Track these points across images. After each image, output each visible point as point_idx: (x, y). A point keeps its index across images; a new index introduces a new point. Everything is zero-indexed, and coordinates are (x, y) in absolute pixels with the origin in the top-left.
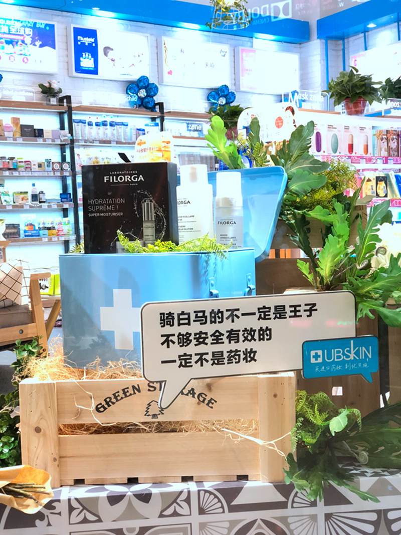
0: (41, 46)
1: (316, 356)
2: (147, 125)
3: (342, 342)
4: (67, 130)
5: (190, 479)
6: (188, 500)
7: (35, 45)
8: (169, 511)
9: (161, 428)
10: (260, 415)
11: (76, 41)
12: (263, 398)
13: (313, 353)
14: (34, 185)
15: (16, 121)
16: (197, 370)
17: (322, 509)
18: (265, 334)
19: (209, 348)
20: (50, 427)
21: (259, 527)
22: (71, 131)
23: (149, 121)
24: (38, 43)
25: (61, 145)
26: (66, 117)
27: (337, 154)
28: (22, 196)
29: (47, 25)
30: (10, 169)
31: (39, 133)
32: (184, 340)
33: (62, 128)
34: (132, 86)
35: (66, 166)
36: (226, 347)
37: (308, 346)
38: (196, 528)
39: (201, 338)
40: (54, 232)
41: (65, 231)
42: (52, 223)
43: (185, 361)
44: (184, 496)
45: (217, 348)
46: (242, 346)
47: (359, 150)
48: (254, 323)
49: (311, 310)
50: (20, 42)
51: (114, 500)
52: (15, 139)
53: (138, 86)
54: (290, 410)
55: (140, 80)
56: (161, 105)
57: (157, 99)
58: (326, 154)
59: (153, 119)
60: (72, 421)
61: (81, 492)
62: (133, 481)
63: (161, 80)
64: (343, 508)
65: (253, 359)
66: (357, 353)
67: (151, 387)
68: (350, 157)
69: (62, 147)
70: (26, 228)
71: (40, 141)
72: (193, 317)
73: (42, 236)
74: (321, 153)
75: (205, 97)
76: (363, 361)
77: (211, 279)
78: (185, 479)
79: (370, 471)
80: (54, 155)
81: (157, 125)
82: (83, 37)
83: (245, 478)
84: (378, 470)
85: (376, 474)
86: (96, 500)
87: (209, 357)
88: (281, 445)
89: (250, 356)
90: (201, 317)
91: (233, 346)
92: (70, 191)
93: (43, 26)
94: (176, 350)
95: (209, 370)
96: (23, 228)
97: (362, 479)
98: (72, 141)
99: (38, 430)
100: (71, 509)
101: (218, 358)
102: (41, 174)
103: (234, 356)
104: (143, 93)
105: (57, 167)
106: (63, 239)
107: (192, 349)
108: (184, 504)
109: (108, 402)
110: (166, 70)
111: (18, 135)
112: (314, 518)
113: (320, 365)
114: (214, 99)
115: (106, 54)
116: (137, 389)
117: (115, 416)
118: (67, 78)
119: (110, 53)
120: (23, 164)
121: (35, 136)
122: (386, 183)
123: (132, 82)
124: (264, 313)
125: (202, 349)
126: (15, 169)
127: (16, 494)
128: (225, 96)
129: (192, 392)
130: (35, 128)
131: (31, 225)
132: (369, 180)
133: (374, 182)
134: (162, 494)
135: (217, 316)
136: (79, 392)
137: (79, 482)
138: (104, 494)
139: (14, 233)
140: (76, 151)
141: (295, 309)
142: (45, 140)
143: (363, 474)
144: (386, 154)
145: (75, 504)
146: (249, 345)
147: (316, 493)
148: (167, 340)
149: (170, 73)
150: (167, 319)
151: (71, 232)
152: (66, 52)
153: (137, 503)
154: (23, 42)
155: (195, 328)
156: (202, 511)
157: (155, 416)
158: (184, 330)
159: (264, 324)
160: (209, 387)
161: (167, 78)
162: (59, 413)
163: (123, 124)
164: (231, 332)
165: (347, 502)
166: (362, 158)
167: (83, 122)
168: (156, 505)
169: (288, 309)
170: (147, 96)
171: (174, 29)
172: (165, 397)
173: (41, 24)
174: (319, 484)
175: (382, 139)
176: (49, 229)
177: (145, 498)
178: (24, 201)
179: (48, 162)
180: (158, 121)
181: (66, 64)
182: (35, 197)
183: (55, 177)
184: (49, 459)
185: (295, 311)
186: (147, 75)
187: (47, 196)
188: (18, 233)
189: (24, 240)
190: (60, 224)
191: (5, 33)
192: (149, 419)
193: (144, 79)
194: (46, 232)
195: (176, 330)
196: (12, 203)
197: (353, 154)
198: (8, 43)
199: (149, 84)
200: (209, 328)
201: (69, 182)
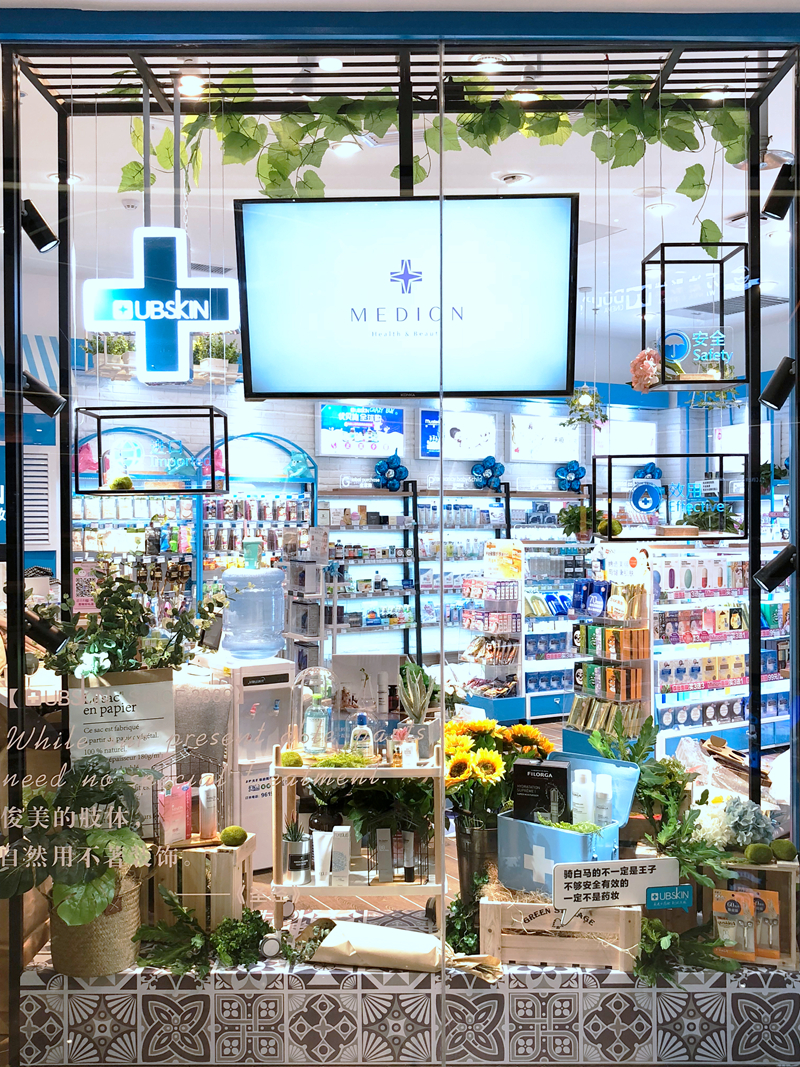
0: (390, 432)
1: (655, 897)
2: (491, 506)
3: (671, 889)
4: (411, 514)
5: (578, 966)
6: (577, 979)
7: (383, 431)
8: (566, 985)
9: (562, 935)
10: (620, 931)
11: (423, 422)
12: (622, 922)
13: (653, 895)
14: (377, 572)
15: (362, 508)
16: (584, 904)
17: (655, 990)
18: (624, 883)
19: (592, 891)
20: (497, 929)
21: (618, 997)
22: (415, 517)
23: (492, 501)
24: (387, 429)
25: (405, 531)
26: (411, 501)
27: (691, 589)
28: (366, 583)
29: (396, 410)
30: (355, 558)
31: (384, 520)
32: (578, 886)
33: (406, 513)
34: (478, 467)
35: (409, 552)
36: (601, 890)
37: (649, 891)
38: (581, 996)
39: (587, 885)
40: (396, 620)
41: (406, 619)
42: (393, 611)
43: (577, 898)
44: (575, 977)
45: (596, 891)
46: (611, 890)
47: (713, 583)
48: (619, 877)
49: (652, 870)
50: (369, 429)
51: (535, 976)
52: (361, 527)
53: (483, 466)
54: (638, 932)
55: (486, 460)
56: (507, 485)
57: (503, 479)
58: (679, 589)
59: (498, 500)
60: (510, 927)
61: (514, 970)
62: (544, 965)
63: (507, 459)
64: (668, 990)
65: (617, 898)
66: (680, 895)
67: (557, 910)
68: (703, 591)
69: (406, 533)
70: (368, 616)
71: (385, 527)
72: (583, 873)
73: (384, 625)
74: (674, 589)
75: (552, 473)
76: (683, 900)
77: (594, 849)
78: (575, 966)
79: (685, 967)
80: (397, 540)
81: (501, 505)
82: (431, 420)
83: (611, 968)
84: (690, 967)
85: (688, 971)
86: (525, 975)
87: (591, 896)
88: (632, 952)
89: (615, 896)
90: (588, 873)
91: (606, 890)
92: (412, 576)
93: (392, 412)
94: (573, 892)
95: (591, 903)
96: (365, 616)
97: (680, 973)
98: (416, 527)
99: (490, 931)
100: (510, 980)
101: (596, 897)
102: (385, 561)
103: (605, 896)
104: (488, 473)
105: (400, 553)
106: (403, 627)
107: (582, 891)
108: (575, 982)
109: (531, 917)
110: (513, 447)
111: (365, 522)
112: (650, 994)
113: (657, 902)
114: (563, 475)
115: (452, 435)
116: (548, 911)
117: (535, 925)
118: (413, 461)
119: (457, 434)
120: (368, 552)
121: (381, 523)
122: (740, 615)
123: (476, 463)
124: (624, 871)
125: (587, 891)
126: (361, 557)
127: (483, 971)
128: (574, 472)
129: (580, 915)
130: (381, 515)
131: (373, 612)
132: (723, 613)
133: (728, 615)
134: (562, 975)
135: (596, 872)
136: (515, 910)
137: (512, 962)
138: (528, 972)
139: (356, 622)
140: (420, 535)
141: (643, 869)
142: (389, 527)
143: (680, 970)
144: (741, 585)
145: (513, 977)
146: (614, 890)
147: (651, 981)
148: (568, 886)
149: (517, 450)
150: (568, 874)
151: (412, 620)
152: (413, 435)
153: (547, 979)
154: (372, 428)
155: (584, 879)
156: (585, 986)
157: (558, 927)
158: (577, 880)
159: (624, 877)
160: (591, 913)
161: (514, 456)
162: (503, 922)
163: (467, 507)
164: (604, 882)
165: (671, 987)
166: (716, 591)
167: (428, 506)
168: (558, 981)
169: (638, 869)
170: (493, 476)
171: (523, 403)
172: (564, 918)
173: (390, 411)
174: (654, 975)
175: (737, 571)
176: (390, 616)
177: (552, 976)
178: (367, 589)
179: (392, 548)
180: (503, 501)
181: (412, 448)
182: (378, 585)
183: (398, 563)
184: (496, 949)
185: (643, 870)
186: (493, 455)
187: (390, 583)
188: (361, 621)
189: (365, 630)
190: (402, 611)
191: (355, 421)
192: (555, 929)
193: (490, 459)
194: (388, 620)
195: (573, 880)
196: (355, 591)
197: (707, 588)
198: (357, 430)
199: (495, 464)
200: (592, 879)
201: (412, 566)
